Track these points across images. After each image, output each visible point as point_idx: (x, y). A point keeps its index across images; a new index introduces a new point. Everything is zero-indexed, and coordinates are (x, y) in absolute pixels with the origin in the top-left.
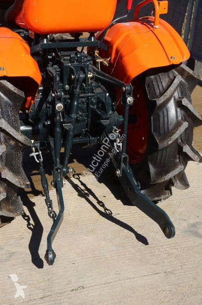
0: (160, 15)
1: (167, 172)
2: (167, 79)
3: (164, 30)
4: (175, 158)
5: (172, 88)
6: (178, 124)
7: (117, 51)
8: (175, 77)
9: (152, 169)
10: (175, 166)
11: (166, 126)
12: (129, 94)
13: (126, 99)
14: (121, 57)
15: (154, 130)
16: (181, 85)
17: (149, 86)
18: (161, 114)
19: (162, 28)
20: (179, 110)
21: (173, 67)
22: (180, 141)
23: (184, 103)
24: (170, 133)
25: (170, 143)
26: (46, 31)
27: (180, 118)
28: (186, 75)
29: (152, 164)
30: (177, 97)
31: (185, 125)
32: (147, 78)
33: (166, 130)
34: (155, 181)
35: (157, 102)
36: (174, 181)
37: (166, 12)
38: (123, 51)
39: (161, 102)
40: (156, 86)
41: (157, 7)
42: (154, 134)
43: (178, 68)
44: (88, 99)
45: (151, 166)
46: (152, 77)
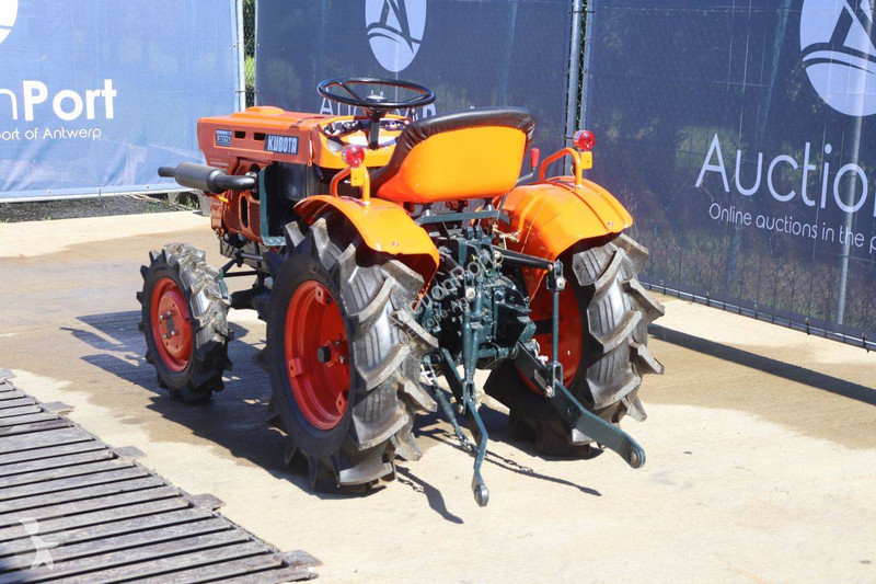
0: (584, 171)
1: (617, 389)
2: (604, 256)
3: (590, 191)
4: (626, 366)
5: (614, 266)
6: (627, 317)
7: (527, 222)
8: (615, 252)
9: (594, 388)
10: (627, 379)
11: (610, 320)
12: (559, 274)
13: (555, 281)
14: (535, 229)
15: (593, 329)
16: (624, 263)
17: (578, 268)
18: (601, 304)
19: (586, 188)
20: (625, 295)
21: (612, 237)
22: (631, 341)
23: (632, 286)
24: (617, 330)
25: (619, 342)
26: (434, 197)
27: (628, 308)
28: (629, 248)
29: (593, 380)
30: (621, 279)
31: (638, 315)
32: (574, 256)
33: (611, 326)
34: (601, 404)
35: (596, 285)
36: (626, 404)
37: (590, 166)
38: (538, 220)
39: (602, 285)
40: (589, 267)
41: (578, 161)
42: (593, 334)
43: (617, 240)
44: (493, 292)
45: (591, 384)
46: (582, 254)
